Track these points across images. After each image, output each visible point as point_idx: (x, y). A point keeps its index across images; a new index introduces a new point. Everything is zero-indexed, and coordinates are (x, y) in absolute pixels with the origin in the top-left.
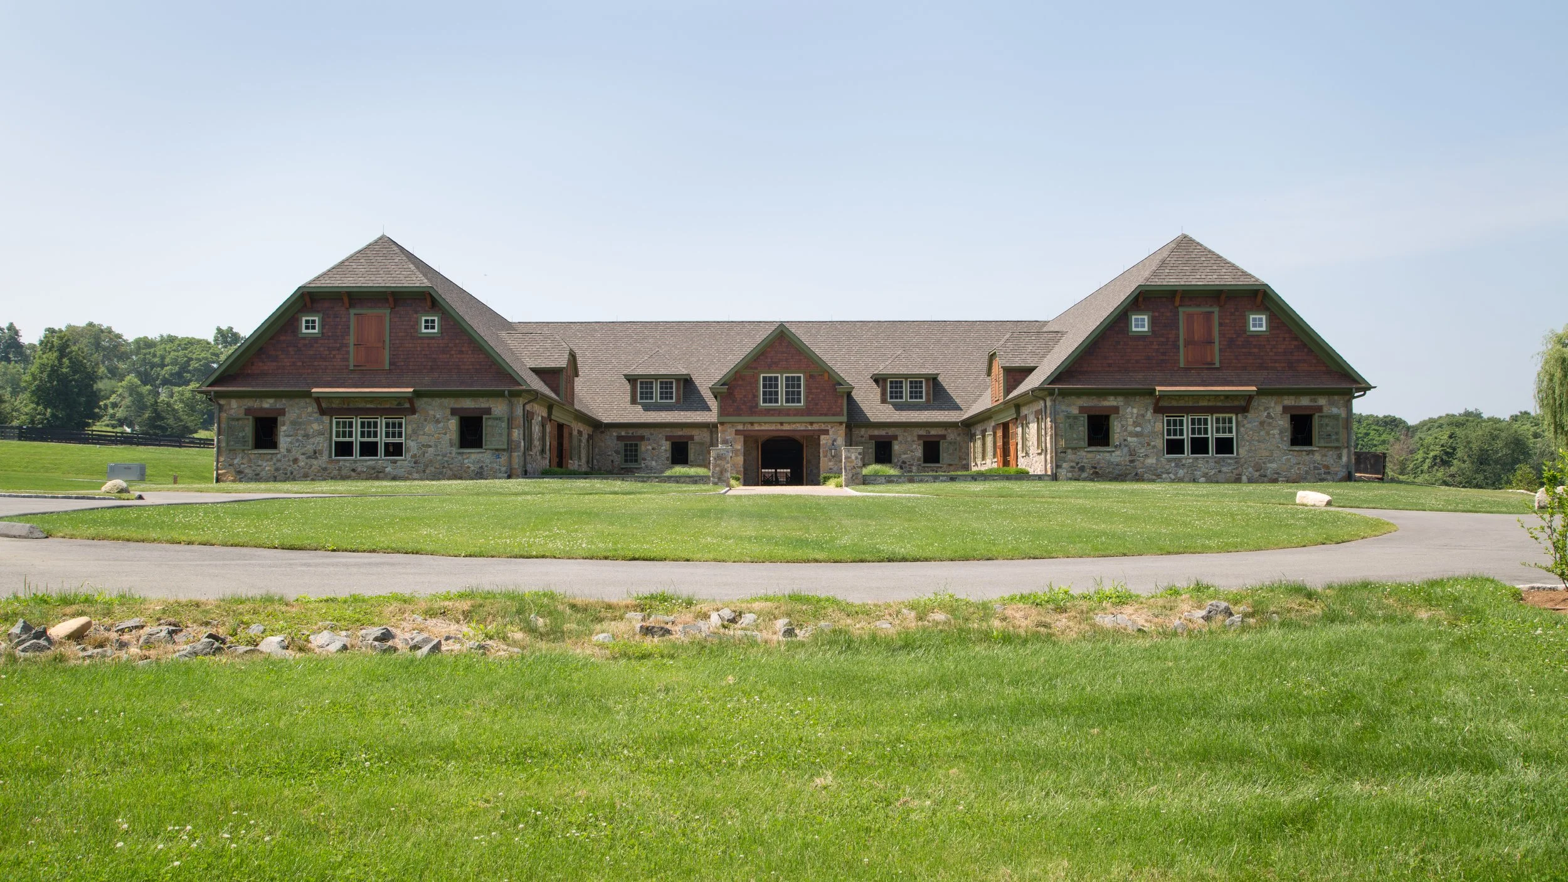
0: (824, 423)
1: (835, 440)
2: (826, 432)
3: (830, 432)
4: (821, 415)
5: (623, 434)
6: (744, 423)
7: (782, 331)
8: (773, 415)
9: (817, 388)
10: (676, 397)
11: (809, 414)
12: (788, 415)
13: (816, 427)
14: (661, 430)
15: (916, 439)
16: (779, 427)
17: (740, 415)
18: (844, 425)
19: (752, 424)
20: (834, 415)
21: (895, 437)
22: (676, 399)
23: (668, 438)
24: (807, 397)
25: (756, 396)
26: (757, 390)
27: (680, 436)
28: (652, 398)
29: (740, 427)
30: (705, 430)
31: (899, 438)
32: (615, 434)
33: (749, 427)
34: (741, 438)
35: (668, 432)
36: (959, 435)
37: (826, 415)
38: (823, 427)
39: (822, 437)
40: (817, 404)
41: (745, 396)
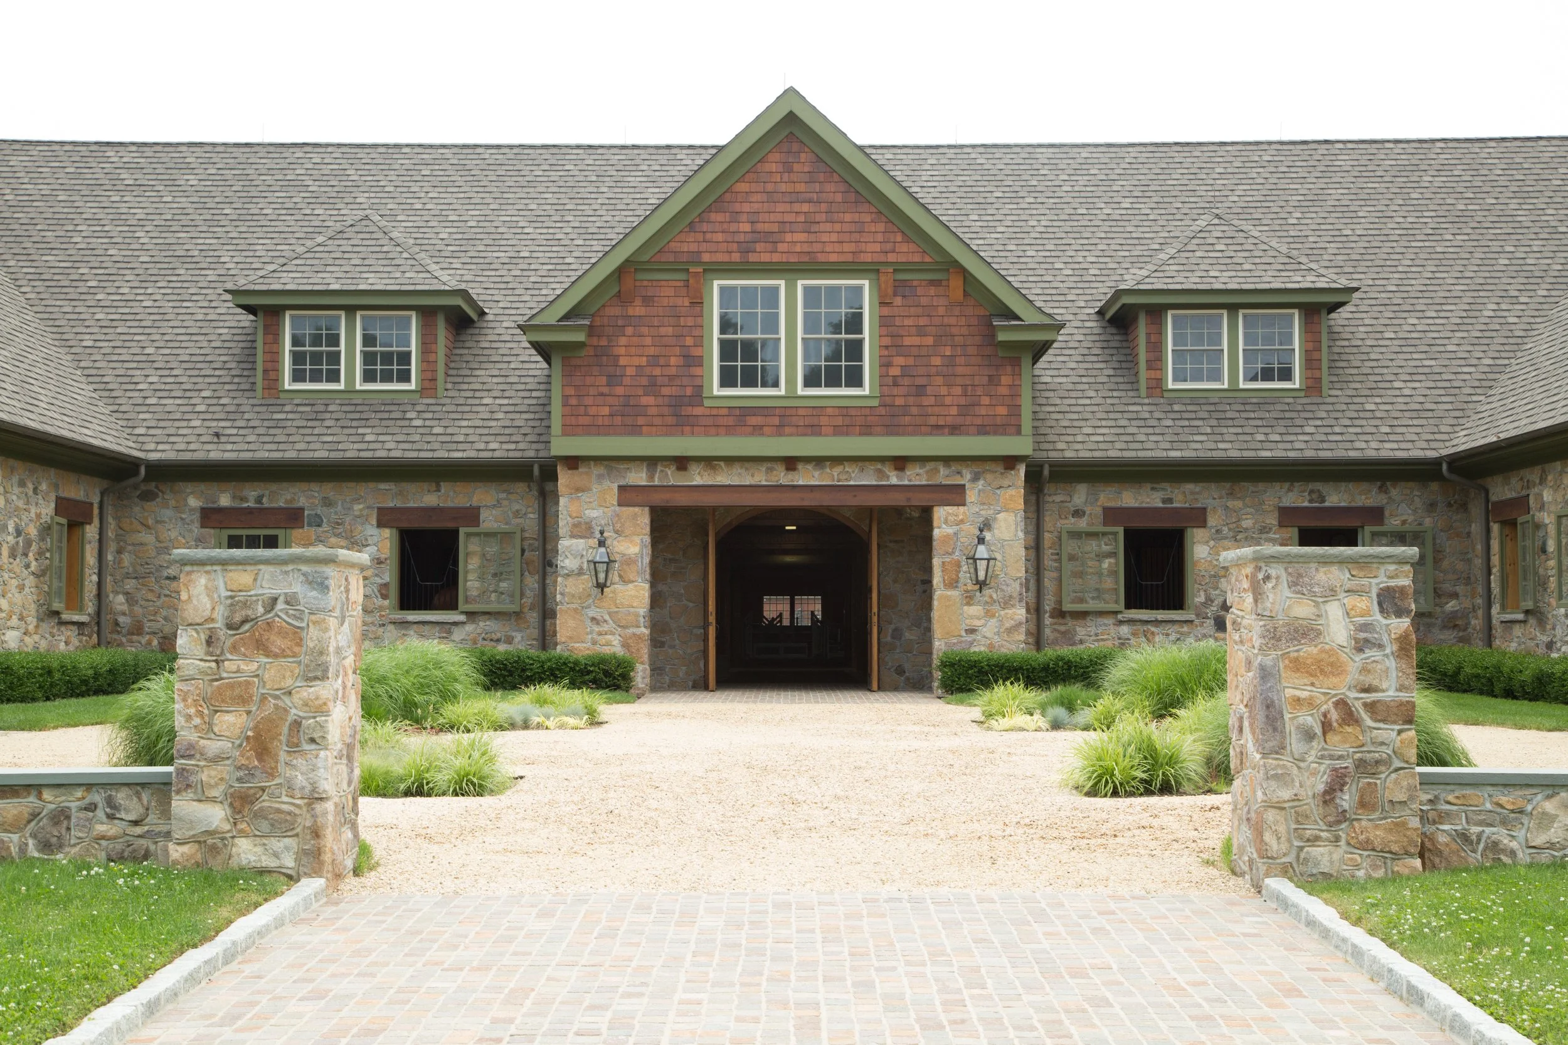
0: (947, 460)
1: (986, 526)
2: (955, 495)
3: (971, 496)
4: (937, 429)
5: (225, 501)
6: (652, 462)
7: (791, 118)
8: (758, 430)
9: (921, 332)
10: (422, 371)
11: (892, 429)
12: (814, 430)
13: (915, 476)
14: (364, 489)
15: (1272, 520)
16: (783, 477)
17: (635, 430)
18: (1022, 470)
19: (682, 463)
20: (983, 430)
21: (1199, 517)
22: (422, 380)
23: (385, 518)
24: (885, 364)
25: (694, 361)
26: (700, 341)
27: (433, 509)
28: (334, 376)
29: (638, 477)
30: (521, 487)
31: (1212, 521)
32: (194, 502)
33: (672, 477)
34: (643, 519)
35: (390, 495)
36: (1431, 506)
37: (955, 430)
38: (944, 476)
39: (940, 513)
40: (920, 391)
41: (654, 361)
